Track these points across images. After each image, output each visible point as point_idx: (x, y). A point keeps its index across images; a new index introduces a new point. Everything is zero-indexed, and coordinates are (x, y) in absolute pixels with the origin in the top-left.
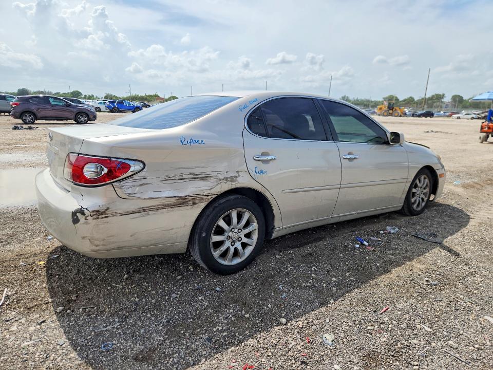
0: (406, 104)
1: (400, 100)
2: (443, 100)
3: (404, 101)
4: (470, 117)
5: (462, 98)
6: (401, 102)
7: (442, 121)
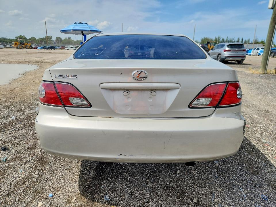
0: (32, 41)
1: (28, 39)
2: (52, 40)
3: (30, 39)
4: (73, 49)
5: (61, 38)
6: (28, 40)
7: (60, 51)
